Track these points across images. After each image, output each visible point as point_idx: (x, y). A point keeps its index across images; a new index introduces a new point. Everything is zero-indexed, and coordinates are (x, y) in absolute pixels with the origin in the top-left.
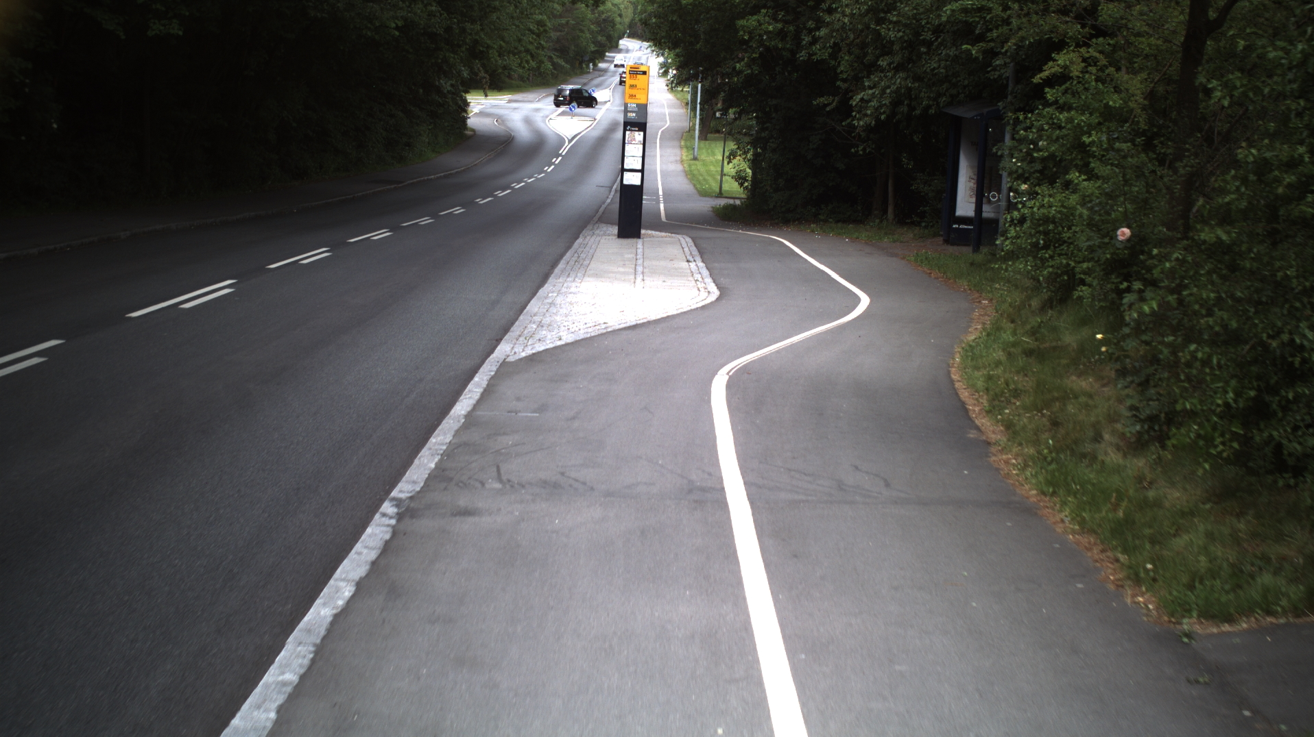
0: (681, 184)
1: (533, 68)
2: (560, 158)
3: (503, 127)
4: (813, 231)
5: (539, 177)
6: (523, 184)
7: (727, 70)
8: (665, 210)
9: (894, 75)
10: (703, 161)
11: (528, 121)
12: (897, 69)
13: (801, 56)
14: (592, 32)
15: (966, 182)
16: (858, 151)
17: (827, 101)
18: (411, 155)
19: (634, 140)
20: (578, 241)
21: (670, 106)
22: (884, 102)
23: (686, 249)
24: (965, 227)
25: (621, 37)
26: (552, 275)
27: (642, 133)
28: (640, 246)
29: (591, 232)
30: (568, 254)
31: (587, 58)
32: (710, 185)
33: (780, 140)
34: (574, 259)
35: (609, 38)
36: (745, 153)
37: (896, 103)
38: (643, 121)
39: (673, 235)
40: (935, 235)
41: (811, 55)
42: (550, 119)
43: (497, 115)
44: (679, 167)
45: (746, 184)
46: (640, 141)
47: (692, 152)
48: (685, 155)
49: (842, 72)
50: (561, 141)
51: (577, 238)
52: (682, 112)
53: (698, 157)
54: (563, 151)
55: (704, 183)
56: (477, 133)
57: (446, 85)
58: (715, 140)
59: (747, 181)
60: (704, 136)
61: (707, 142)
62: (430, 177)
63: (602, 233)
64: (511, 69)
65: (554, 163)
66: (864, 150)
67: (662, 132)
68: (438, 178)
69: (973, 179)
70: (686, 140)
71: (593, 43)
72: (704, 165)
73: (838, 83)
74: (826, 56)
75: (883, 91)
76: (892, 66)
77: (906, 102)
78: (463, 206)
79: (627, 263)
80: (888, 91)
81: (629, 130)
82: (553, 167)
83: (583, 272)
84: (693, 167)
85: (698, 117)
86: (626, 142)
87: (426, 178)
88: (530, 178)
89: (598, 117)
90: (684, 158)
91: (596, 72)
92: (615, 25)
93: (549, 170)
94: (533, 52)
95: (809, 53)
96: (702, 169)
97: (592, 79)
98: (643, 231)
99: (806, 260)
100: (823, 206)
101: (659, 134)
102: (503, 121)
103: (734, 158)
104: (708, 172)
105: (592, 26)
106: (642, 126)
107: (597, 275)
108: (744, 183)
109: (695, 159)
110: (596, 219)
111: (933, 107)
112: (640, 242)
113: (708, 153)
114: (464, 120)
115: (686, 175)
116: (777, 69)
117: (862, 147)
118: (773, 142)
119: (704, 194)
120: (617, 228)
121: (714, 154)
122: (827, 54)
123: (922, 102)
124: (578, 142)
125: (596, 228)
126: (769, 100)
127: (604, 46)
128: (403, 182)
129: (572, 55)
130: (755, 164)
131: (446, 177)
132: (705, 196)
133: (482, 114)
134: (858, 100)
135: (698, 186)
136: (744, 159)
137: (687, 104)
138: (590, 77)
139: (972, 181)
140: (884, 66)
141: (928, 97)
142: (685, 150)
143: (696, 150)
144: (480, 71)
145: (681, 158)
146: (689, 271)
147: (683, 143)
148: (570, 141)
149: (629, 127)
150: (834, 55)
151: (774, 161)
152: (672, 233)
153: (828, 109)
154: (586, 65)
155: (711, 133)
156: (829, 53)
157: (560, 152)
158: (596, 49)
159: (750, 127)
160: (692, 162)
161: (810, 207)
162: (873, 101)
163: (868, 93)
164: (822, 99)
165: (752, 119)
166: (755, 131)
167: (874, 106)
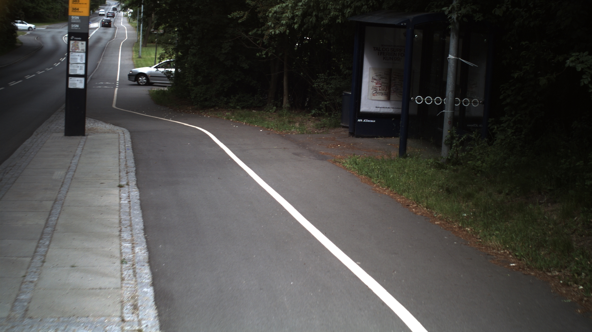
3: (38, 41)
4: (228, 119)
5: (49, 69)
10: (144, 58)
15: (369, 82)
16: (262, 55)
17: (239, 15)
19: (78, 48)
21: (128, 30)
22: (297, 13)
24: (369, 121)
27: (84, 43)
33: (199, 47)
36: (171, 55)
37: (306, 14)
38: (84, 31)
44: (131, 62)
46: (83, 50)
47: (138, 53)
48: (135, 55)
52: (134, 32)
53: (142, 56)
58: (151, 46)
60: (145, 45)
61: (147, 48)
65: (60, 61)
67: (123, 43)
70: (135, 47)
72: (145, 61)
73: (248, 1)
77: (314, 14)
81: (73, 40)
84: (139, 62)
85: (141, 34)
86: (71, 50)
90: (134, 57)
93: (56, 65)
106: (84, 36)
109: (140, 57)
111: (340, 17)
112: (83, 140)
113: (147, 54)
118: (193, 49)
121: (150, 55)
123: (330, 13)
133: (31, 35)
134: (273, 12)
137: (136, 27)
139: (375, 81)
141: (334, 8)
142: (134, 52)
143: (140, 52)
145: (132, 57)
147: (134, 49)
149: (73, 37)
151: (194, 63)
153: (240, 21)
155: (149, 43)
159: (173, 38)
160: (138, 59)
161: (222, 97)
162: (287, 13)
163: (282, 6)
164: (235, 14)
165: (174, 32)
166: (178, 41)
167: (288, 17)
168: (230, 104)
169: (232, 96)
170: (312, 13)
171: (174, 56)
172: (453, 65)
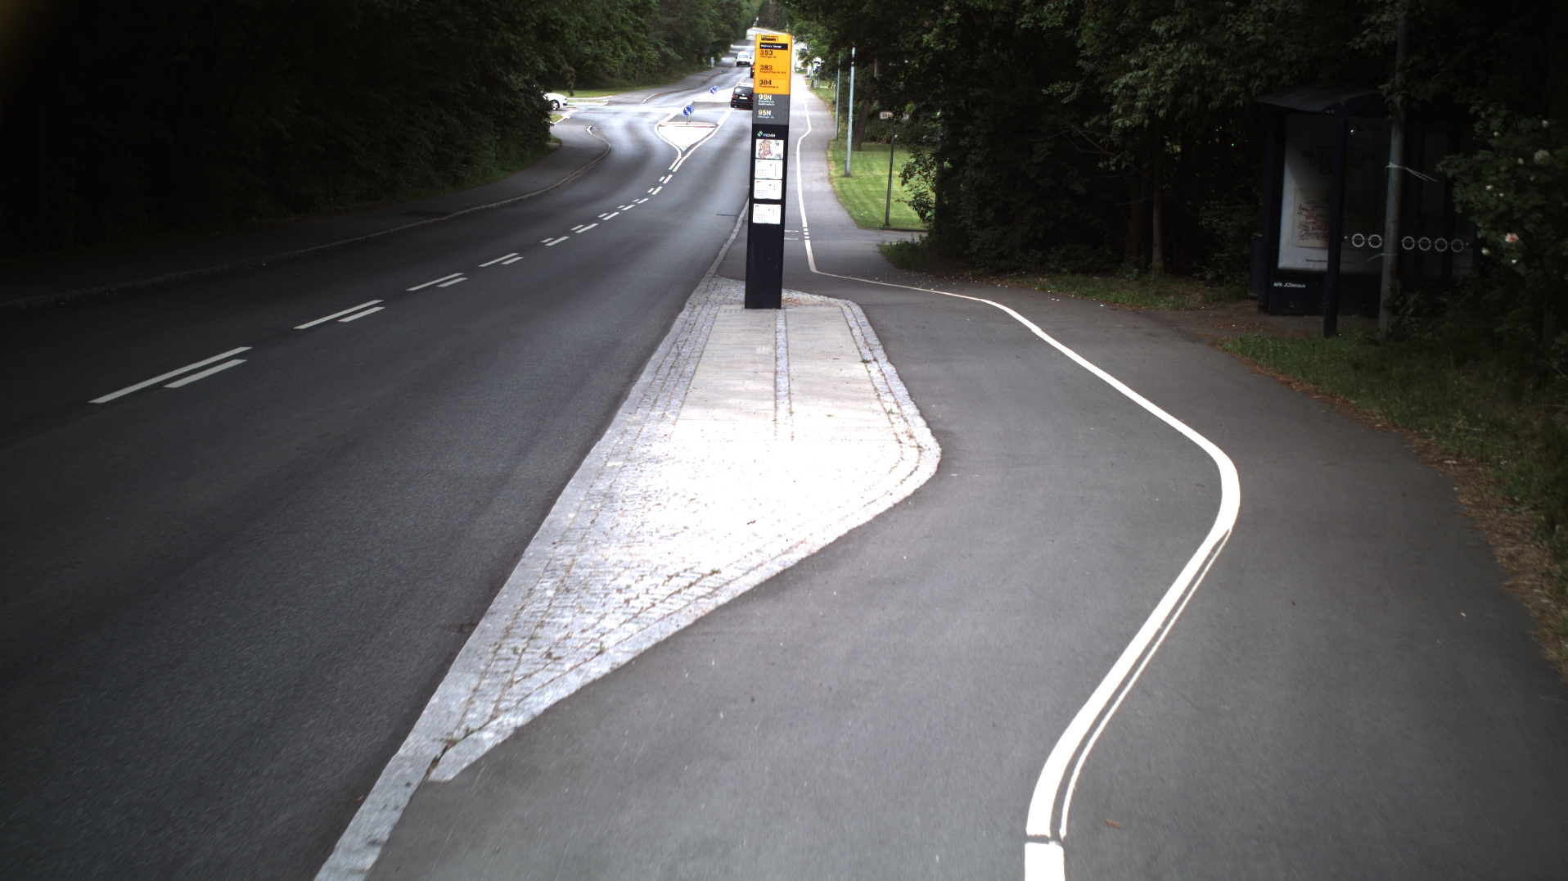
0: (832, 211)
1: (634, 58)
2: (670, 176)
3: (598, 137)
4: (1043, 289)
5: (640, 202)
6: (616, 213)
7: (907, 46)
8: (813, 252)
9: (1178, 48)
10: (859, 177)
11: (631, 128)
12: (1181, 38)
13: (1022, 23)
14: (712, 18)
15: (1294, 215)
16: (1109, 166)
17: (1063, 89)
18: (469, 175)
19: (770, 152)
20: (681, 316)
21: (811, 108)
22: (1163, 89)
23: (856, 331)
24: (1294, 285)
25: (749, 26)
26: (625, 404)
27: (781, 142)
28: (781, 326)
29: (703, 298)
30: (662, 349)
31: (707, 51)
32: (870, 211)
33: (988, 150)
34: (670, 359)
35: (735, 25)
36: (927, 169)
37: (1180, 90)
38: (782, 123)
39: (832, 300)
40: (1240, 297)
41: (1037, 21)
42: (660, 125)
43: (592, 121)
44: (827, 187)
45: (929, 214)
46: (779, 155)
47: (843, 166)
48: (835, 170)
49: (1084, 46)
50: (672, 154)
51: (681, 308)
52: (826, 114)
53: (852, 172)
54: (675, 167)
55: (862, 208)
56: (564, 145)
57: (517, 81)
58: (872, 150)
59: (930, 209)
60: (857, 147)
61: (862, 153)
62: (491, 205)
63: (720, 298)
64: (604, 60)
65: (661, 184)
66: (1118, 164)
67: (803, 140)
68: (502, 207)
69: (1304, 209)
70: (833, 151)
71: (715, 31)
72: (859, 183)
73: (1080, 63)
74: (1059, 23)
75: (1161, 72)
76: (1173, 33)
77: (1196, 89)
78: (520, 252)
79: (761, 367)
80: (1169, 71)
81: (762, 137)
82: (660, 188)
83: (682, 396)
84: (846, 187)
85: (850, 120)
86: (757, 156)
87: (483, 207)
88: (628, 205)
89: (720, 123)
90: (833, 173)
91: (720, 69)
92: (741, 9)
93: (654, 193)
94: (630, 35)
95: (1034, 18)
96: (858, 190)
97: (713, 76)
98: (785, 295)
99: (1063, 355)
100: (1052, 249)
101: (799, 143)
102: (599, 129)
103: (911, 176)
104: (866, 192)
105: (713, 11)
106: (780, 131)
107: (706, 403)
108: (926, 212)
109: (847, 175)
110: (713, 269)
111: (1241, 96)
112: (780, 313)
113: (864, 168)
114: (547, 126)
115: (837, 197)
116: (981, 44)
117: (1115, 160)
118: (975, 154)
119: (865, 224)
120: (744, 287)
121: (874, 169)
122: (1060, 19)
123: (1223, 87)
124: (694, 154)
125: (711, 288)
126: (970, 89)
127: (729, 36)
128: (449, 214)
129: (688, 47)
130: (943, 183)
131: (513, 204)
132: (866, 228)
133: (573, 120)
134: (1121, 86)
135: (855, 213)
136: (925, 177)
137: (834, 103)
138: (711, 73)
139: (1304, 213)
140: (1160, 33)
141: (1231, 79)
142: (833, 163)
143: (848, 163)
144: (563, 63)
145: (829, 174)
146: (869, 387)
147: (831, 155)
148: (684, 154)
149: (761, 133)
150: (1072, 21)
152: (829, 296)
153: (1065, 101)
154: (706, 59)
155: (866, 140)
156: (1063, 17)
157: (670, 169)
158: (719, 39)
159: (934, 132)
160: (844, 180)
161: (1033, 250)
162: (1145, 87)
163: (1136, 75)
164: (1056, 87)
165: (935, 120)
166: (941, 137)
167: (1147, 96)
168: (1049, 264)
169: (1052, 248)
170: (1193, 88)
171: (935, 169)
172: (1396, 178)
